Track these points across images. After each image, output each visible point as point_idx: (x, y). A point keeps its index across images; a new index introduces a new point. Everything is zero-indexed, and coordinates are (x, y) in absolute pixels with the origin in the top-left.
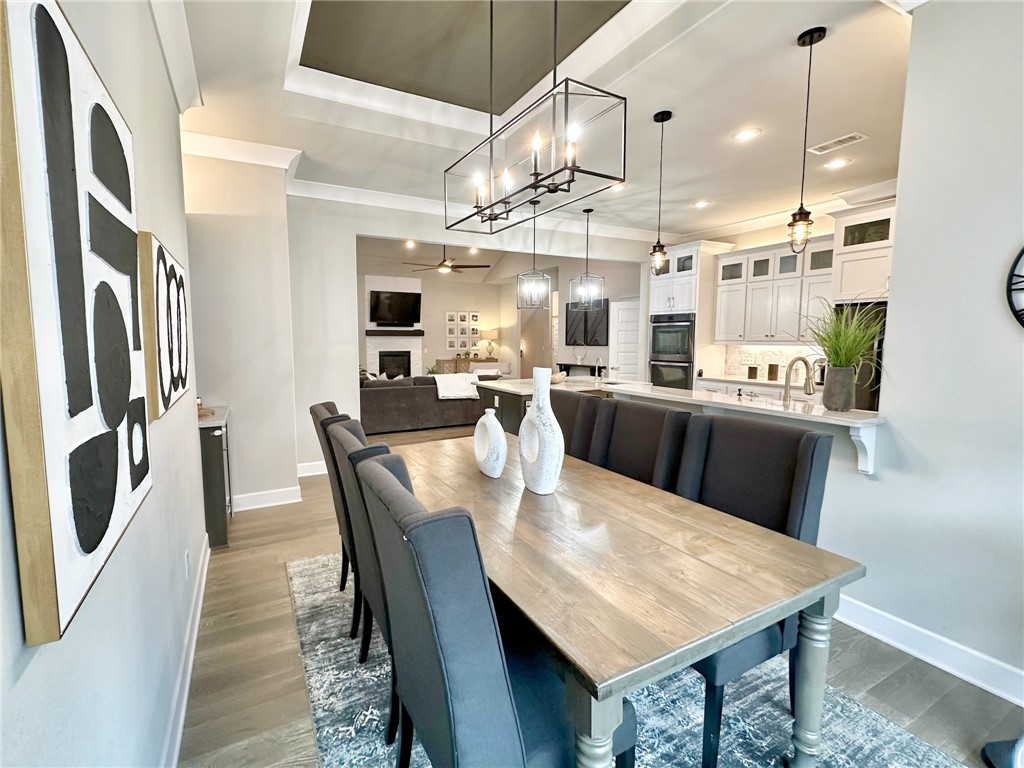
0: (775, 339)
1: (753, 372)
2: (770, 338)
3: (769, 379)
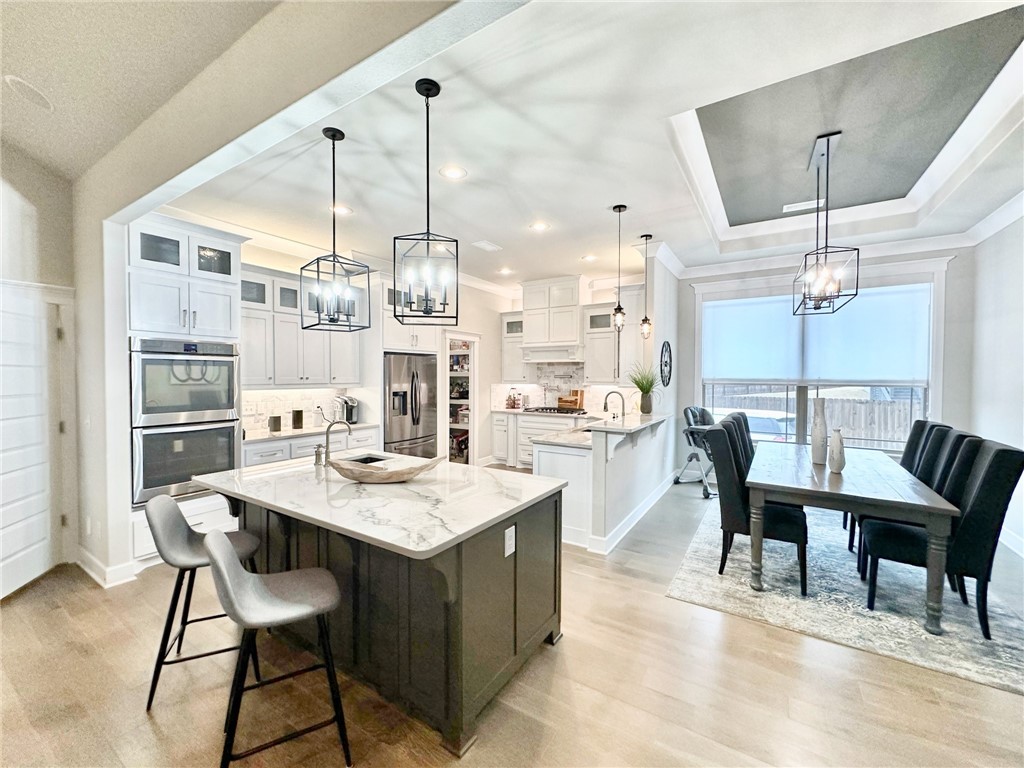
0: (308, 381)
1: (276, 423)
2: (303, 382)
3: (295, 427)
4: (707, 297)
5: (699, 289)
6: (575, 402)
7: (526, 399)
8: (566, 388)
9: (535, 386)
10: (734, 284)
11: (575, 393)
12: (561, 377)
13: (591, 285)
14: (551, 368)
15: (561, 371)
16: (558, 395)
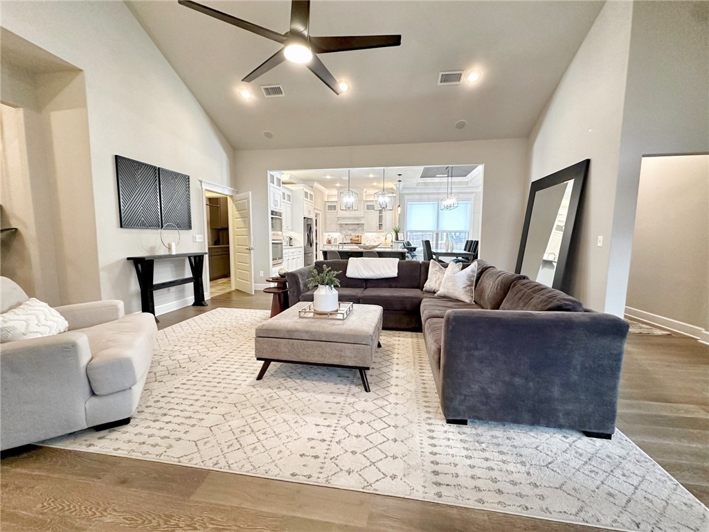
4: (409, 200)
5: (406, 197)
6: (358, 240)
7: (335, 239)
8: (354, 235)
9: (339, 234)
10: (417, 197)
11: (358, 236)
12: (351, 230)
13: (366, 192)
14: (347, 226)
15: (351, 227)
16: (350, 238)
